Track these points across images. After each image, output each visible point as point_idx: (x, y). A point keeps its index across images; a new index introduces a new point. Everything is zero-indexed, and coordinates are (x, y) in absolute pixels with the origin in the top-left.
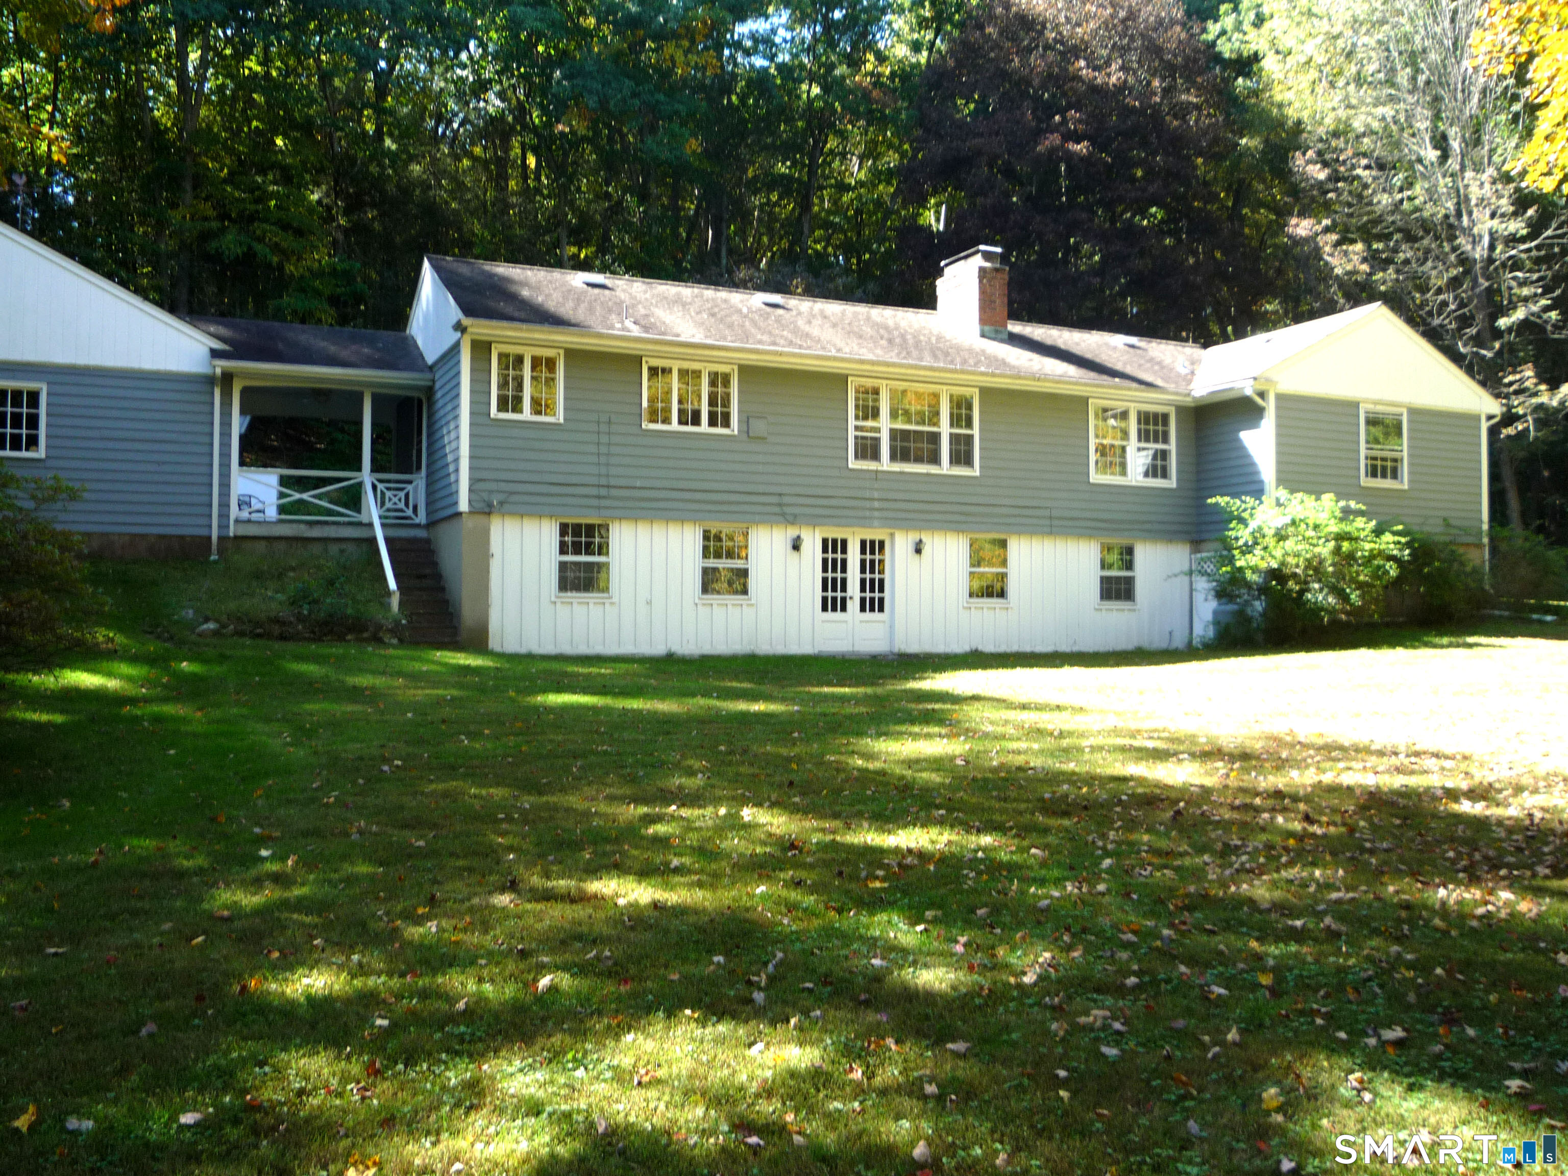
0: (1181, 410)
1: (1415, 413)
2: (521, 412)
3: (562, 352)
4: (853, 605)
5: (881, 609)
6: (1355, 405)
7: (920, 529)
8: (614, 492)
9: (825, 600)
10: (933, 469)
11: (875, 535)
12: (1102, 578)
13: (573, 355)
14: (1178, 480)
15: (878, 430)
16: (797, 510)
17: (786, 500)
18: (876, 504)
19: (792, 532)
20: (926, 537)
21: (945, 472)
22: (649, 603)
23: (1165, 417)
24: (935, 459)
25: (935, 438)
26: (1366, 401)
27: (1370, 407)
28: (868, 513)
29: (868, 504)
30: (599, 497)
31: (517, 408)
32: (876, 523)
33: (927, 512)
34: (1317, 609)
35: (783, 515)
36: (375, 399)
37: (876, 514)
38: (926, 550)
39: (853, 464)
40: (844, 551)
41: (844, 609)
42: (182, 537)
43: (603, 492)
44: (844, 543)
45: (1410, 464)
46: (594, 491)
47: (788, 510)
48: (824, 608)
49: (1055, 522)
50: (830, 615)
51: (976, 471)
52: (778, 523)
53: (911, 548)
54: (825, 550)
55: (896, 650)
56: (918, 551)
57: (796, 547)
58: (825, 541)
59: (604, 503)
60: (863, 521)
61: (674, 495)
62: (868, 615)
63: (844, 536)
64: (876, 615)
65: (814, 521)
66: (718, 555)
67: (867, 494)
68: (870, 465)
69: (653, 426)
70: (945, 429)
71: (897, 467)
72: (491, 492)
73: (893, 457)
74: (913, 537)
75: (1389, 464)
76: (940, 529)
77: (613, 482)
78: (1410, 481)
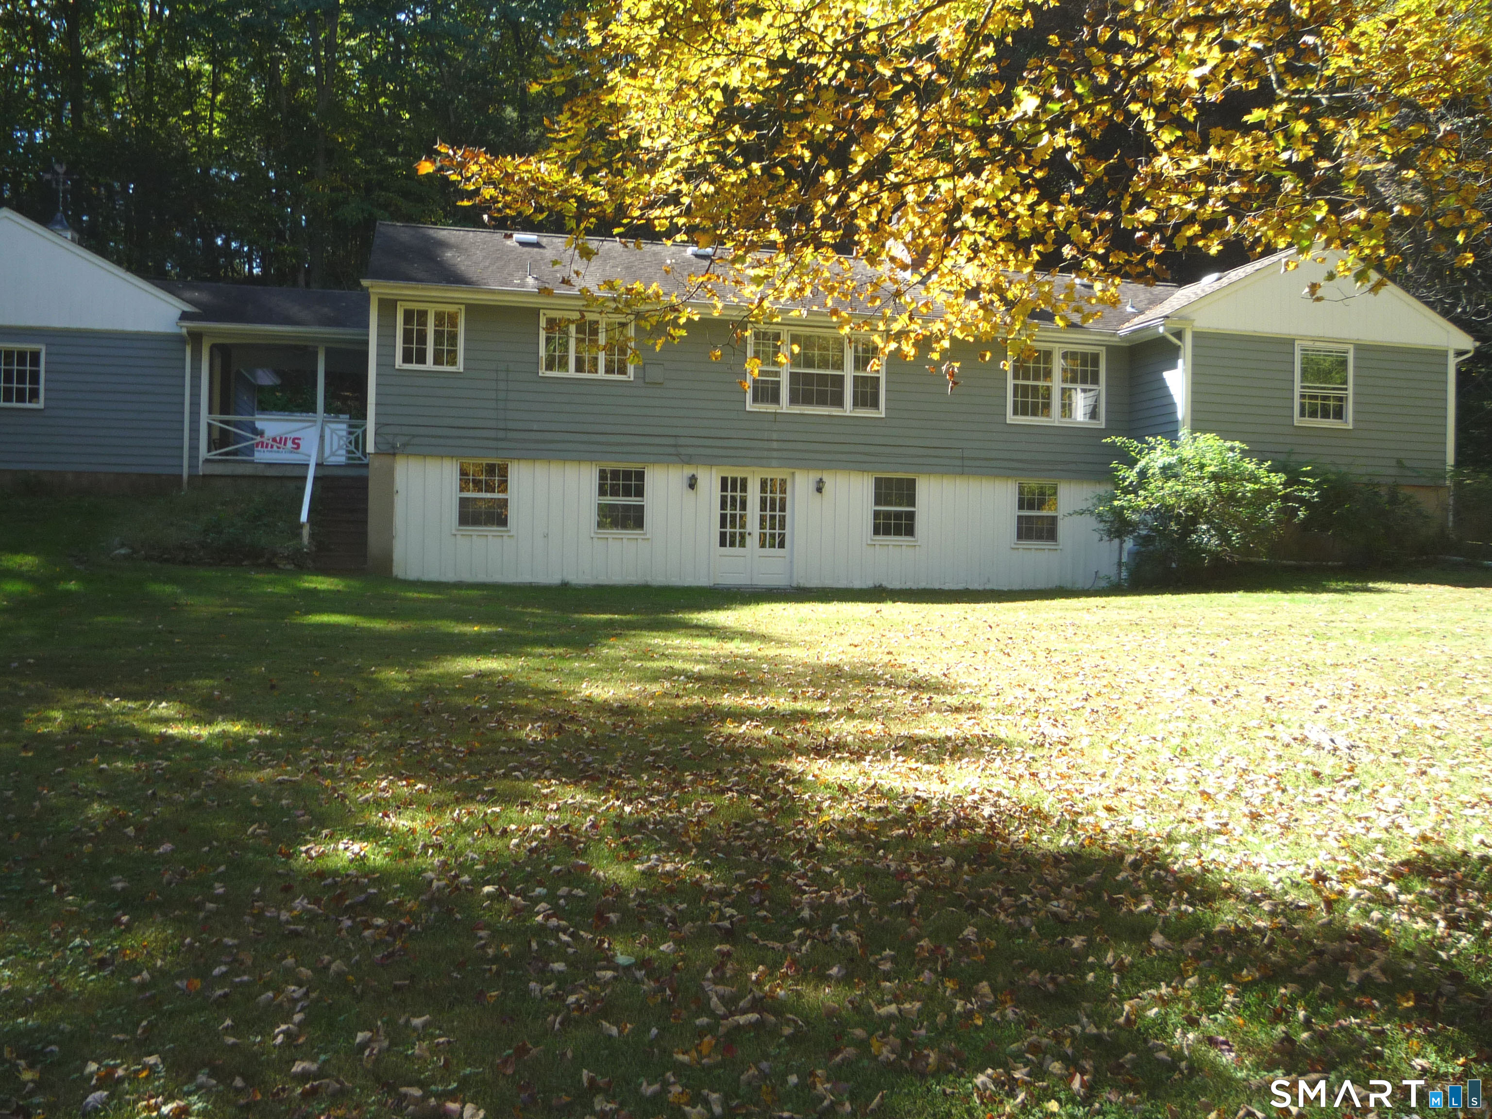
0: (1112, 350)
1: (1361, 348)
2: (424, 362)
3: (463, 307)
4: (753, 542)
5: (782, 545)
6: (1290, 342)
7: (822, 469)
8: (510, 435)
9: (723, 536)
10: (835, 411)
11: (777, 474)
12: (1019, 517)
13: (473, 310)
14: (1107, 420)
15: (777, 374)
16: (690, 451)
17: (682, 441)
18: (775, 445)
19: (688, 471)
20: (828, 478)
21: (848, 414)
22: (546, 536)
23: (1095, 358)
24: (839, 402)
25: (839, 381)
26: (1303, 338)
27: (1308, 344)
28: (766, 453)
29: (766, 445)
30: (496, 439)
31: (422, 360)
32: (774, 462)
33: (829, 452)
34: (1200, 549)
35: (678, 455)
36: (329, 353)
37: (775, 454)
38: (828, 488)
39: (750, 406)
40: (744, 489)
41: (743, 544)
42: (158, 475)
43: (501, 434)
44: (744, 482)
45: (1355, 403)
46: (492, 434)
47: (682, 451)
48: (723, 544)
49: (966, 463)
50: (728, 550)
51: (882, 412)
52: (674, 463)
53: (812, 487)
54: (724, 488)
55: (794, 584)
56: (819, 490)
57: (692, 483)
58: (724, 480)
59: (501, 444)
60: (760, 461)
61: (568, 437)
62: (768, 551)
63: (743, 475)
64: (777, 551)
65: (710, 461)
66: (615, 493)
67: (766, 435)
68: (771, 408)
69: (549, 374)
70: (849, 372)
71: (797, 409)
72: (396, 435)
73: (793, 400)
74: (814, 476)
75: (1332, 403)
76: (844, 469)
77: (510, 425)
78: (1355, 420)
